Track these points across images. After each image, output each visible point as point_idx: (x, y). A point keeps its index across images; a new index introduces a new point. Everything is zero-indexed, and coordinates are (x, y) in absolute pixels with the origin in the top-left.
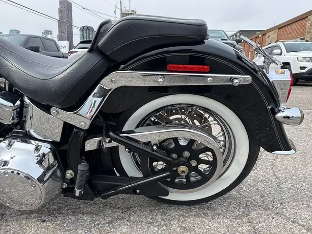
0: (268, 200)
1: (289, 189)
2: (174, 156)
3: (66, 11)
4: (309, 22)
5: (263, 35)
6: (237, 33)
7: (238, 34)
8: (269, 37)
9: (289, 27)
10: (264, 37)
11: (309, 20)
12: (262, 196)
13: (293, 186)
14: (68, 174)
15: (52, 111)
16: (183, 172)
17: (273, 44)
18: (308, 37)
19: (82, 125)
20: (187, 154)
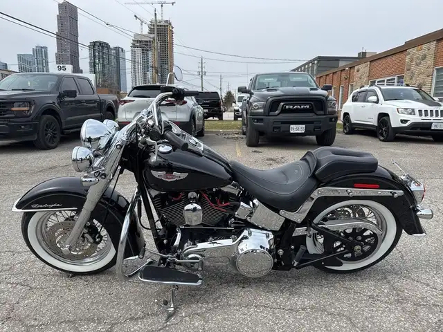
0: (397, 268)
1: (410, 260)
2: (351, 238)
3: (68, 16)
4: (408, 57)
5: (350, 68)
6: (314, 60)
7: (316, 62)
8: (358, 71)
10: (352, 70)
11: (409, 54)
12: (392, 266)
13: (413, 257)
14: (281, 252)
15: (282, 212)
16: (359, 250)
17: (367, 88)
18: (407, 75)
19: (299, 221)
20: (360, 238)
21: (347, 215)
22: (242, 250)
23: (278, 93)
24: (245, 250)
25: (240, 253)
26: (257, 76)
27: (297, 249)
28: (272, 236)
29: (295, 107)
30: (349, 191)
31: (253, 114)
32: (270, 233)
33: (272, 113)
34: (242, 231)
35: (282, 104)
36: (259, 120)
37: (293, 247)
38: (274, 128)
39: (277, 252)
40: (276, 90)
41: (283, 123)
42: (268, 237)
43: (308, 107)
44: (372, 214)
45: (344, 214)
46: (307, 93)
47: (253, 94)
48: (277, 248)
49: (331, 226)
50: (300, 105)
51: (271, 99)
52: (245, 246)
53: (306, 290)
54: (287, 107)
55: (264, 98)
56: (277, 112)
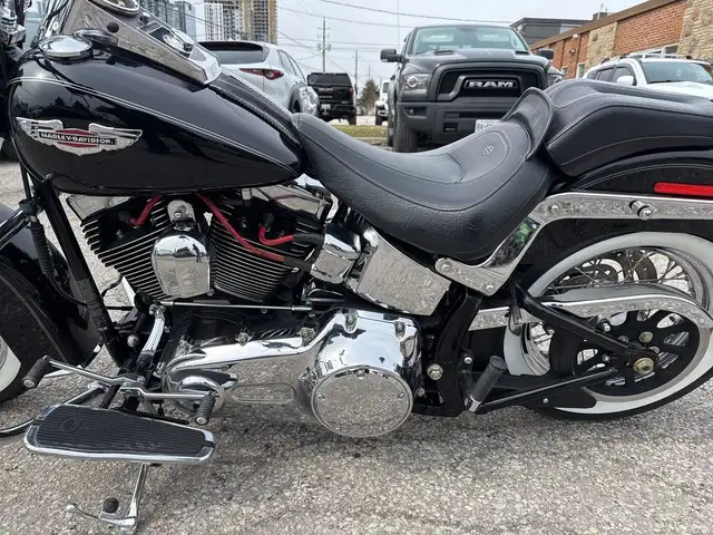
2: (624, 339)
4: (690, 10)
5: (582, 34)
6: (516, 25)
8: (595, 40)
9: (642, 19)
10: (584, 39)
11: (691, 5)
14: (435, 371)
15: (441, 264)
16: (646, 368)
17: (615, 62)
18: (683, 44)
19: (490, 288)
20: (648, 336)
21: (608, 278)
22: (329, 366)
23: (456, 57)
24: (337, 366)
25: (324, 372)
26: (417, 29)
27: (480, 365)
28: (411, 330)
29: (487, 84)
30: (641, 204)
31: (406, 99)
32: (407, 322)
33: (442, 96)
34: (330, 316)
35: (462, 78)
36: (418, 110)
37: (468, 359)
38: (446, 125)
39: (424, 372)
40: (451, 52)
41: (463, 115)
42: (400, 331)
43: (511, 84)
44: (678, 269)
45: (602, 276)
46: (509, 57)
47: (407, 61)
48: (426, 361)
49: (576, 303)
50: (497, 80)
51: (442, 68)
52: (339, 355)
53: (517, 466)
54: (472, 84)
55: (429, 66)
56: (453, 94)
